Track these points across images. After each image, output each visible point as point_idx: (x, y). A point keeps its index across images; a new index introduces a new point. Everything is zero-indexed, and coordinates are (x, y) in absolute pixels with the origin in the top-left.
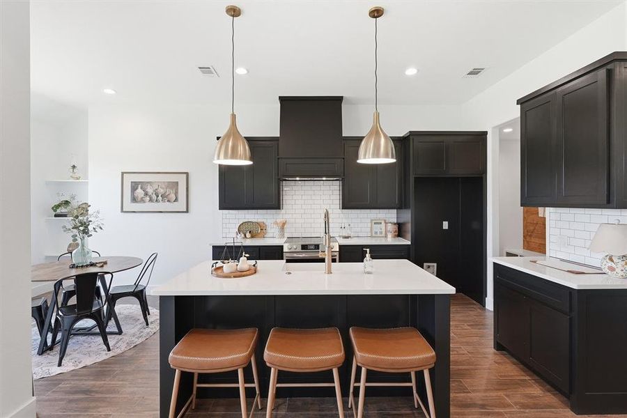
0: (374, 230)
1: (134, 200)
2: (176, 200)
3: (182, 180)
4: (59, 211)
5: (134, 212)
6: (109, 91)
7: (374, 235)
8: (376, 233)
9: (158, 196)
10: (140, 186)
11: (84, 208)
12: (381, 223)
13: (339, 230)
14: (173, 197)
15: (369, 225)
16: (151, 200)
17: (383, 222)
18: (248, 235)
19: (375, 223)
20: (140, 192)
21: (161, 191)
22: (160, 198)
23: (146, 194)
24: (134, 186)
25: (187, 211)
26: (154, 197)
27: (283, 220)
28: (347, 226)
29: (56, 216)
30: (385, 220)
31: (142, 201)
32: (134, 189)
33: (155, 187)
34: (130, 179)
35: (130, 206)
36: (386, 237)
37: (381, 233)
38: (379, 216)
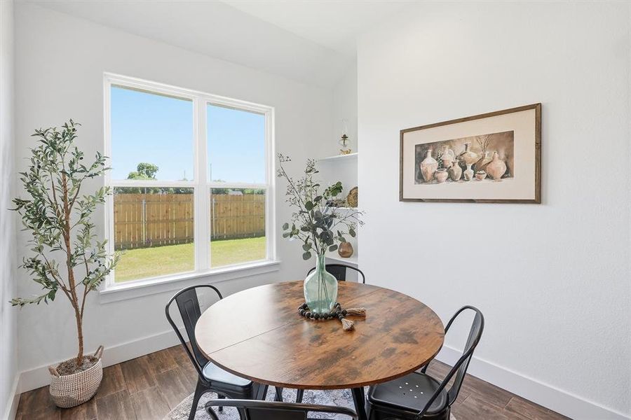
1: (421, 178)
2: (508, 173)
3: (523, 127)
5: (419, 201)
9: (464, 168)
10: (430, 151)
14: (499, 166)
16: (451, 177)
20: (430, 163)
21: (472, 156)
22: (469, 171)
23: (442, 166)
24: (421, 152)
25: (538, 200)
26: (457, 170)
31: (435, 179)
32: (420, 158)
33: (460, 149)
34: (413, 140)
35: (413, 189)
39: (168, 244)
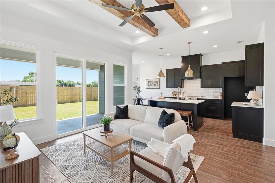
1: (148, 86)
2: (157, 86)
3: (158, 80)
4: (135, 88)
6: (143, 62)
8: (215, 96)
11: (139, 87)
13: (201, 94)
14: (157, 85)
15: (213, 93)
16: (152, 86)
17: (218, 93)
18: (174, 95)
19: (215, 93)
20: (149, 84)
21: (154, 83)
23: (151, 84)
24: (149, 82)
25: (160, 89)
26: (153, 85)
27: (184, 91)
28: (204, 93)
31: (150, 86)
32: (148, 83)
33: (153, 82)
34: (148, 81)
35: (148, 87)
36: (219, 97)
37: (217, 96)
38: (217, 90)
39: (79, 102)
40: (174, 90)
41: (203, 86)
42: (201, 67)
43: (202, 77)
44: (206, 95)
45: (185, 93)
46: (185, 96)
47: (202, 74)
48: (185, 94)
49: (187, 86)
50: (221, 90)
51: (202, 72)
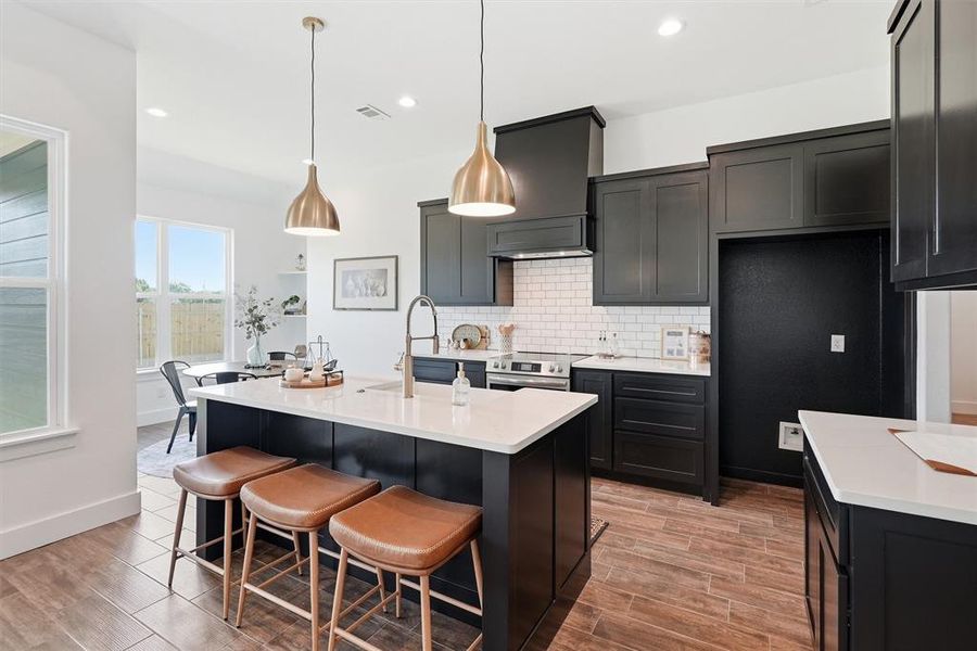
0: (666, 347)
1: (345, 294)
2: (385, 294)
3: (390, 268)
4: (289, 307)
5: (344, 309)
7: (666, 356)
8: (670, 352)
9: (367, 289)
10: (350, 277)
12: (680, 334)
13: (596, 342)
14: (382, 289)
15: (659, 336)
16: (361, 295)
17: (686, 332)
18: (463, 345)
19: (669, 334)
20: (350, 283)
21: (370, 282)
22: (369, 291)
23: (356, 286)
24: (346, 275)
25: (396, 309)
26: (364, 290)
27: (510, 324)
28: (609, 336)
29: (286, 313)
30: (690, 329)
31: (352, 294)
32: (344, 280)
33: (365, 276)
34: (342, 267)
35: (341, 301)
36: (688, 361)
37: (680, 353)
38: (677, 320)
40: (466, 317)
41: (604, 296)
42: (592, 183)
43: (599, 246)
44: (621, 344)
45: (515, 333)
46: (516, 348)
47: (599, 225)
48: (514, 340)
49: (528, 295)
50: (701, 319)
51: (599, 214)
